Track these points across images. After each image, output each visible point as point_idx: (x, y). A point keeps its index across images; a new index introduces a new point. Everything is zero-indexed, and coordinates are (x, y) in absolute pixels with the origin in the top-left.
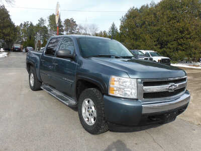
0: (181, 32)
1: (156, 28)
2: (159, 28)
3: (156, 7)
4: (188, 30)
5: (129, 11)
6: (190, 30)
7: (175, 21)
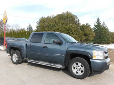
0: (68, 30)
1: (56, 28)
2: (58, 28)
3: (55, 17)
4: (71, 29)
5: (41, 19)
6: (72, 29)
7: (65, 25)
